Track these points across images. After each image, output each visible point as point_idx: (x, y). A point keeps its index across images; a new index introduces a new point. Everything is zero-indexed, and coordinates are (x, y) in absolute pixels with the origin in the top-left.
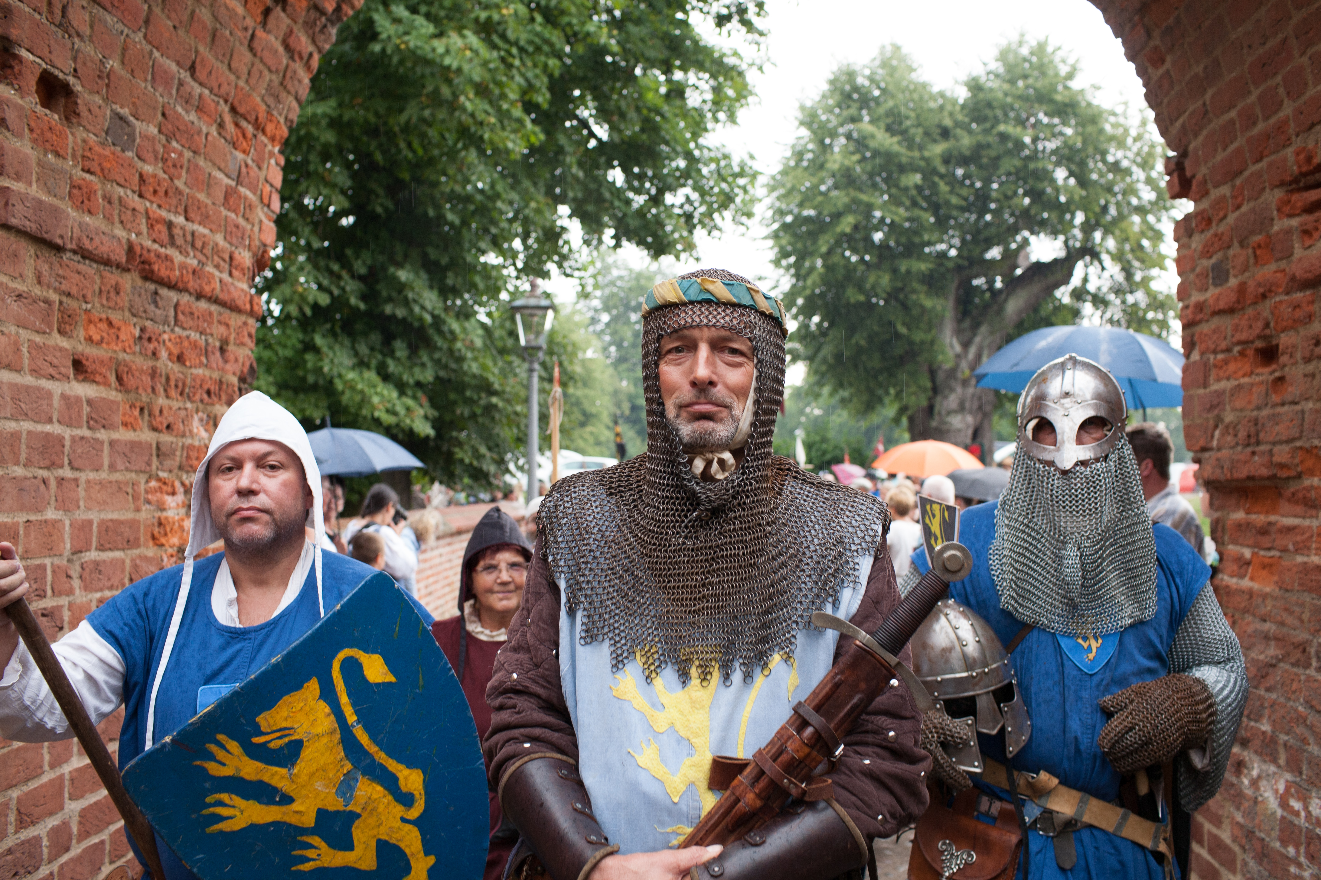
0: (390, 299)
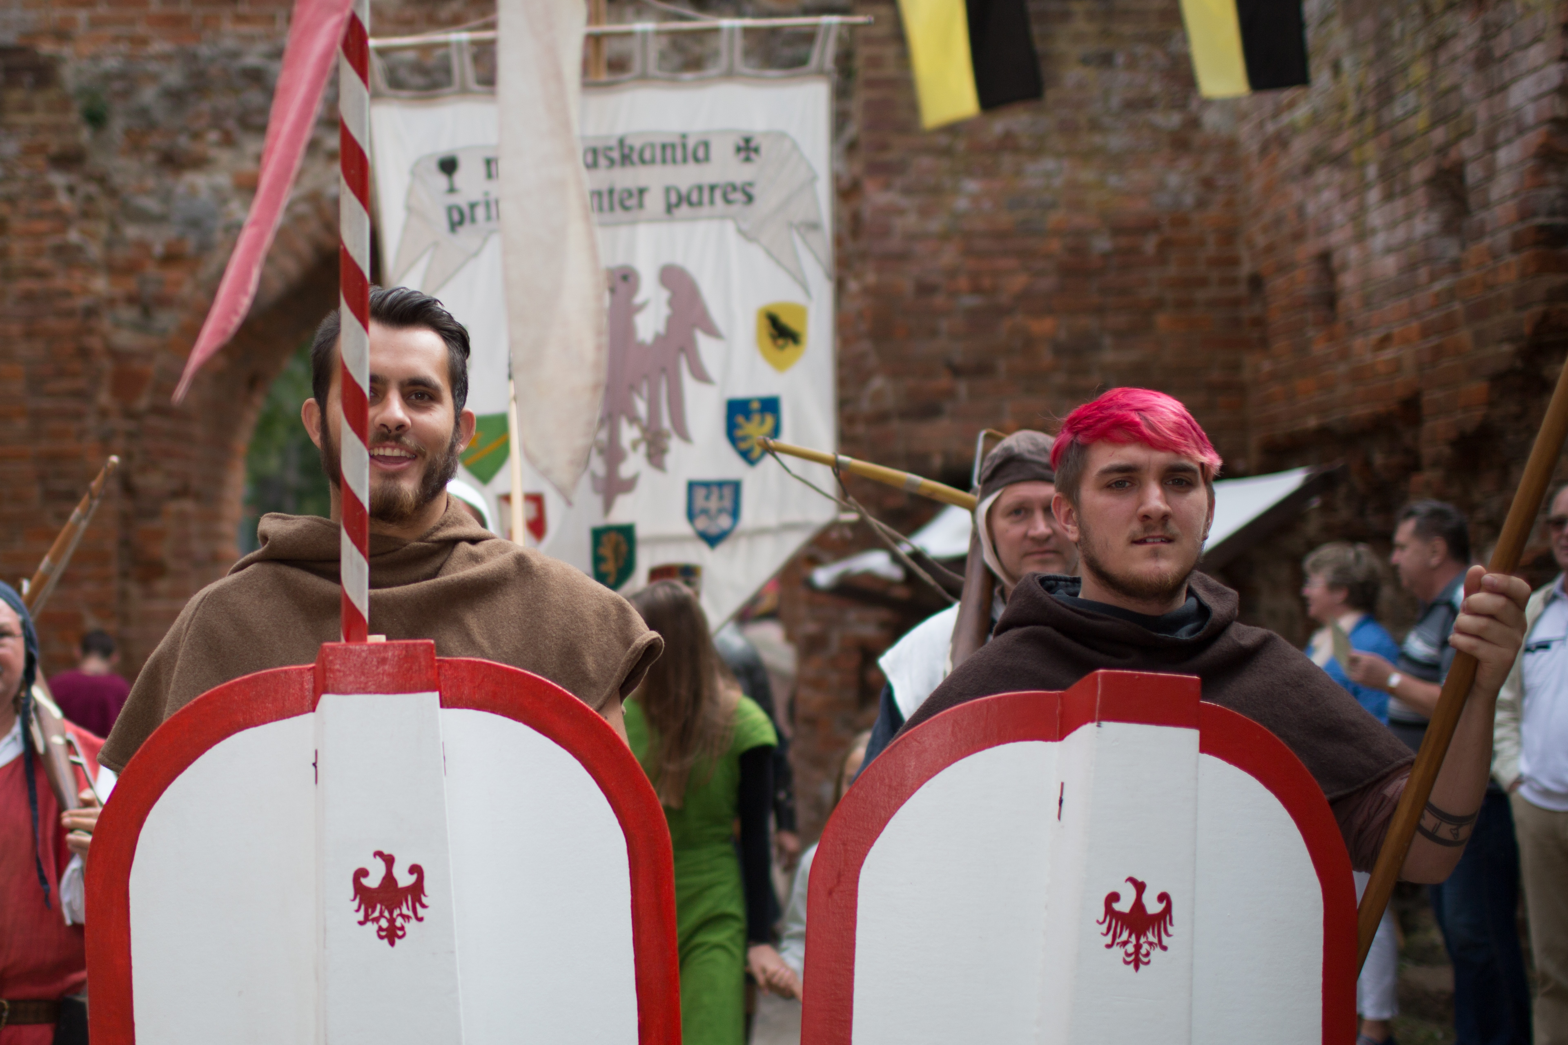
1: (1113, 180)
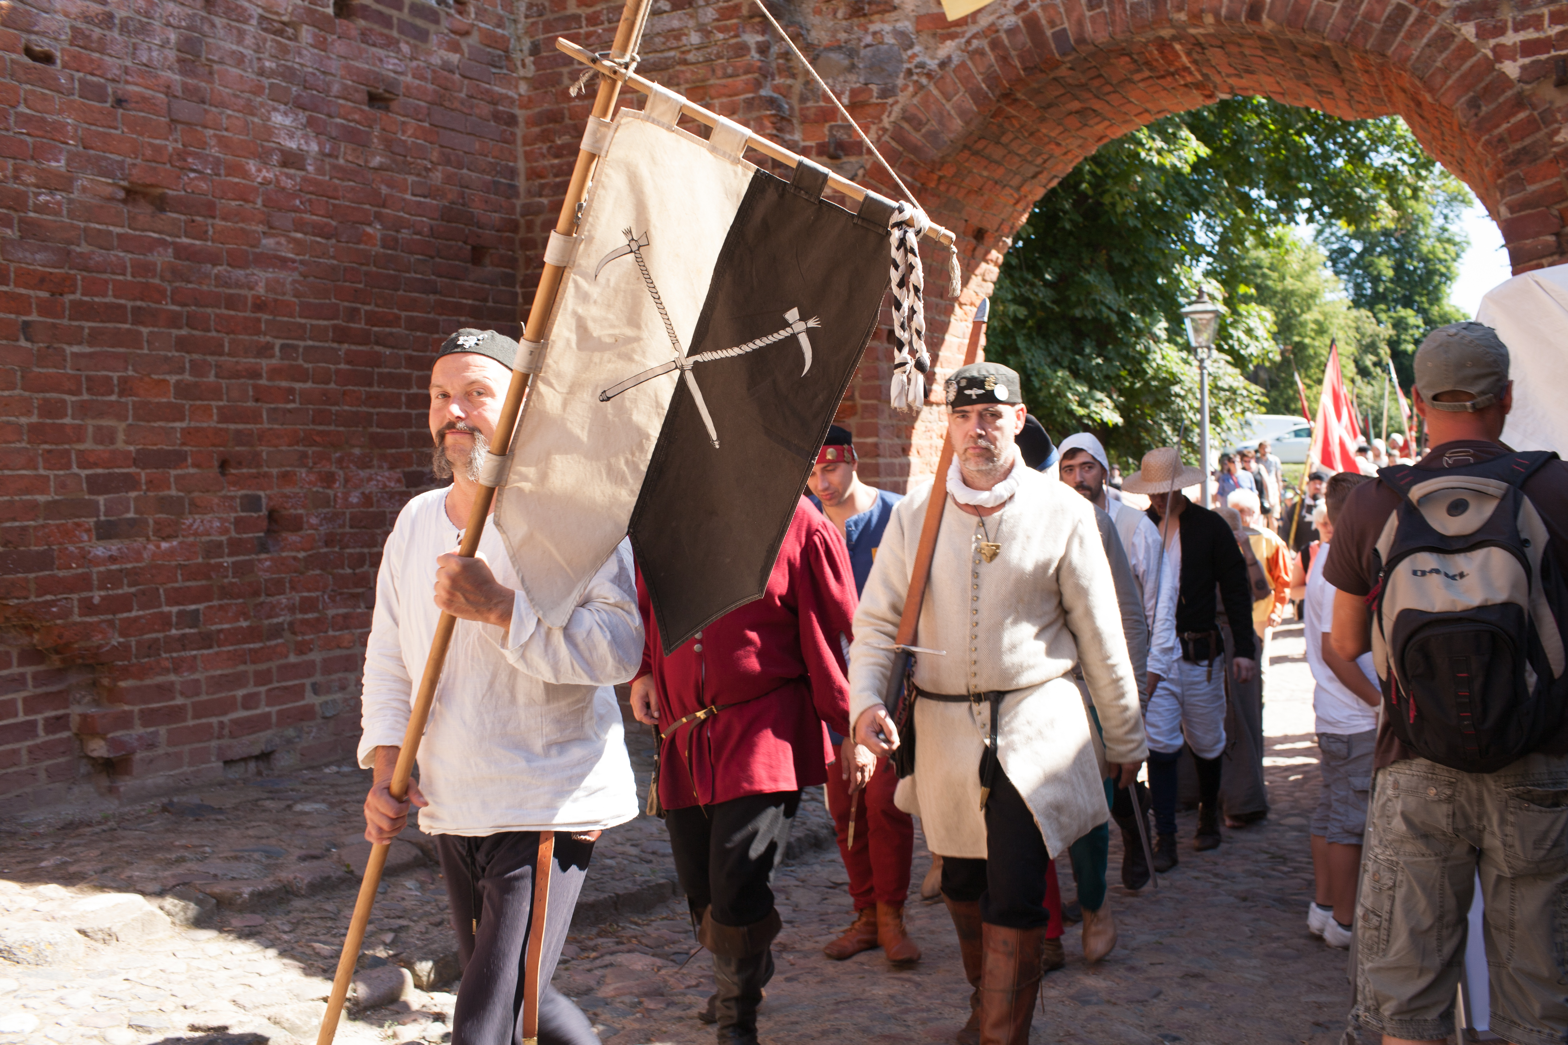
0: (1079, 303)
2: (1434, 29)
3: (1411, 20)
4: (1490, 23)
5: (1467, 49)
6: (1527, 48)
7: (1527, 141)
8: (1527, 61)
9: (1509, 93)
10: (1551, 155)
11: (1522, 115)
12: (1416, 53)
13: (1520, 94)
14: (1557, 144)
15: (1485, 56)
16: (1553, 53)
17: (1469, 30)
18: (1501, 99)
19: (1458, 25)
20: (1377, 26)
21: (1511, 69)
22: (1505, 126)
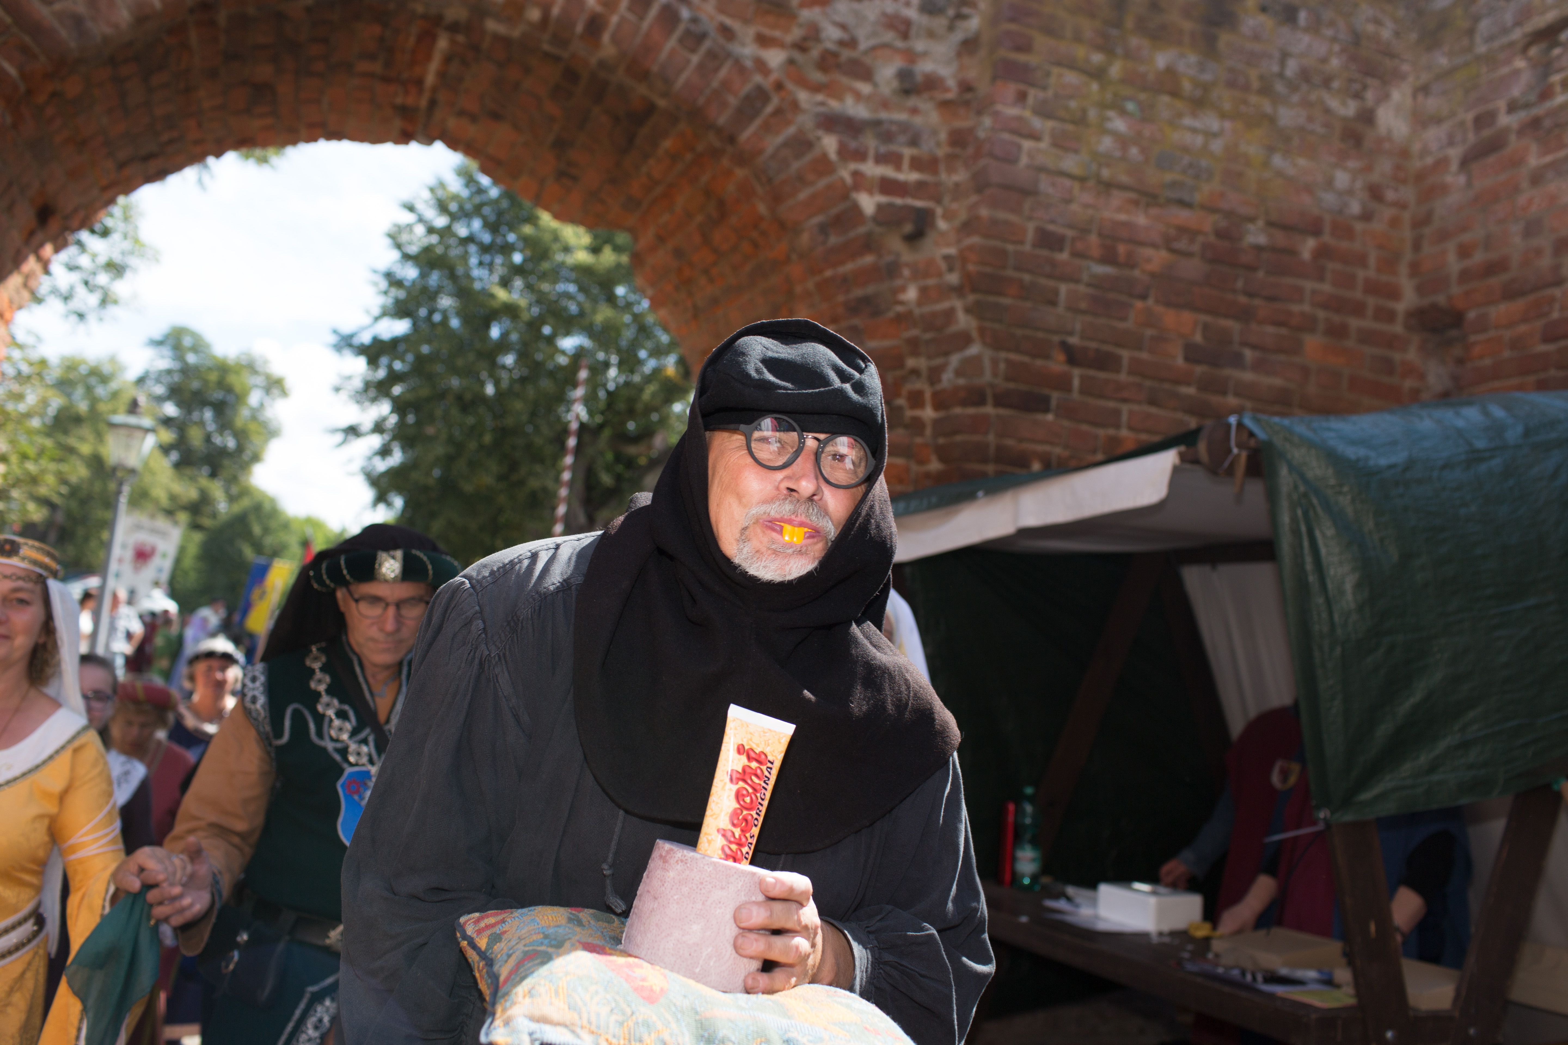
1: (1277, 160)
2: (791, 130)
3: (769, 109)
4: (853, 144)
5: (824, 166)
6: (887, 186)
7: (870, 289)
8: (883, 199)
9: (861, 230)
10: (891, 314)
11: (868, 259)
12: (770, 150)
13: (869, 235)
14: (902, 303)
15: (842, 180)
16: (910, 201)
17: (830, 143)
18: (852, 234)
19: (820, 133)
20: (733, 101)
21: (868, 203)
22: (849, 267)
